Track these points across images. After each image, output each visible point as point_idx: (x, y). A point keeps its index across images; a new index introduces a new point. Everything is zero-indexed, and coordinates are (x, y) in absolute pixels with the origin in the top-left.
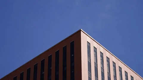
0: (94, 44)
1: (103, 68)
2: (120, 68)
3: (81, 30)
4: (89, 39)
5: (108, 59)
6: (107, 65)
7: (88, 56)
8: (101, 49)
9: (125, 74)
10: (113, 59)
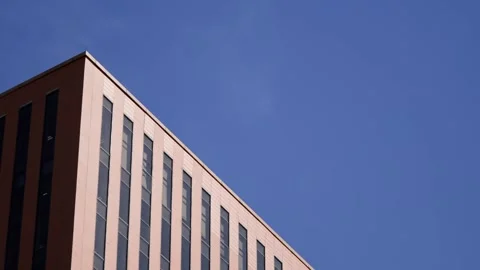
0: (125, 106)
1: (147, 191)
2: (206, 195)
3: (87, 54)
4: (110, 90)
5: (168, 161)
6: (161, 180)
7: (101, 145)
8: (146, 125)
9: (221, 218)
10: (185, 162)
